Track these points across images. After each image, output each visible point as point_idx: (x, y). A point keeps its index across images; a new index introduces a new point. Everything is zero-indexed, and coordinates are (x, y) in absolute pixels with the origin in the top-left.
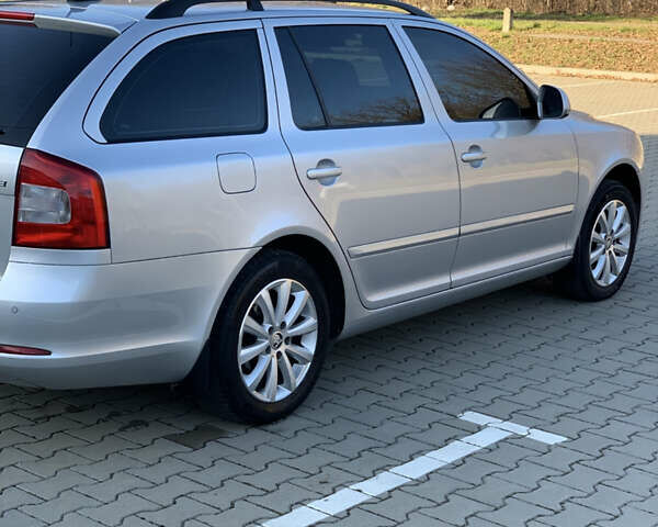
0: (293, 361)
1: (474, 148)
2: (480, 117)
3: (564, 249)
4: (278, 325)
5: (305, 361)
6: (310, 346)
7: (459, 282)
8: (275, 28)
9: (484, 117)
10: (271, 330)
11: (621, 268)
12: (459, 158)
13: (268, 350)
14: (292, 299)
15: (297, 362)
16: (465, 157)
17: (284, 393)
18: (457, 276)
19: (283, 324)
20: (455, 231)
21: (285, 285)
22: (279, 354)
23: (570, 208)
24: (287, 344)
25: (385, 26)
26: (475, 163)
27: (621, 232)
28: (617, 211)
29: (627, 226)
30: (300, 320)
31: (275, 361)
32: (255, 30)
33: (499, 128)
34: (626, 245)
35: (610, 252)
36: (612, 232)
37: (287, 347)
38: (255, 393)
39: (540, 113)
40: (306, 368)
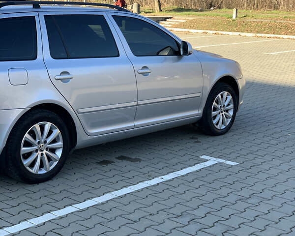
3: (197, 112)
4: (43, 141)
6: (59, 153)
7: (139, 126)
8: (45, 16)
10: (39, 143)
12: (136, 72)
13: (37, 151)
14: (50, 132)
15: (52, 160)
16: (139, 71)
17: (43, 171)
18: (137, 123)
19: (45, 142)
20: (135, 103)
21: (48, 126)
23: (199, 94)
24: (47, 150)
27: (229, 107)
28: (226, 97)
29: (232, 106)
30: (54, 141)
31: (39, 156)
32: (34, 17)
34: (231, 113)
35: (223, 115)
36: (224, 106)
37: (46, 152)
38: (28, 168)
39: (182, 53)
40: (56, 163)
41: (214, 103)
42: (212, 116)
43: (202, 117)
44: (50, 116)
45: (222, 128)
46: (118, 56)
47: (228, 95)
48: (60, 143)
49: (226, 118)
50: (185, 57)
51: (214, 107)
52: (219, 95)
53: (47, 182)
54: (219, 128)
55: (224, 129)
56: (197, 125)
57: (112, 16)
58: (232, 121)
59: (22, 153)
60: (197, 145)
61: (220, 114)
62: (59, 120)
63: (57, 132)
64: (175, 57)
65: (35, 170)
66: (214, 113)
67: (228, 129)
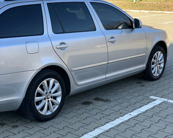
0: (53, 104)
1: (112, 38)
2: (117, 28)
3: (143, 66)
4: (49, 92)
5: (57, 105)
6: (59, 100)
7: (109, 77)
8: (47, 3)
9: (118, 28)
10: (46, 93)
11: (160, 72)
12: (107, 40)
13: (45, 99)
14: (54, 85)
15: (54, 105)
16: (109, 40)
17: (49, 113)
18: (108, 76)
19: (50, 92)
20: (107, 62)
21: (52, 81)
22: (48, 101)
23: (144, 54)
24: (51, 98)
25: (84, 2)
26: (112, 42)
27: (161, 61)
28: (159, 55)
29: (163, 60)
30: (56, 92)
31: (47, 103)
32: (41, 4)
33: (122, 31)
34: (162, 65)
35: (157, 67)
36: (158, 61)
37: (51, 99)
38: (39, 111)
39: (134, 27)
40: (57, 107)
41: (153, 59)
42: (152, 68)
43: (146, 69)
44: (53, 74)
45: (157, 76)
46: (95, 30)
47: (161, 53)
48: (60, 93)
49: (160, 68)
50: (136, 29)
51: (153, 62)
52: (156, 54)
53: (52, 120)
54: (155, 76)
55: (158, 76)
56: (142, 74)
57: (90, 2)
58: (163, 71)
59: (35, 101)
60: (143, 88)
61: (156, 66)
62: (59, 77)
63: (57, 85)
64: (130, 29)
65: (44, 112)
66: (152, 66)
67: (161, 76)
